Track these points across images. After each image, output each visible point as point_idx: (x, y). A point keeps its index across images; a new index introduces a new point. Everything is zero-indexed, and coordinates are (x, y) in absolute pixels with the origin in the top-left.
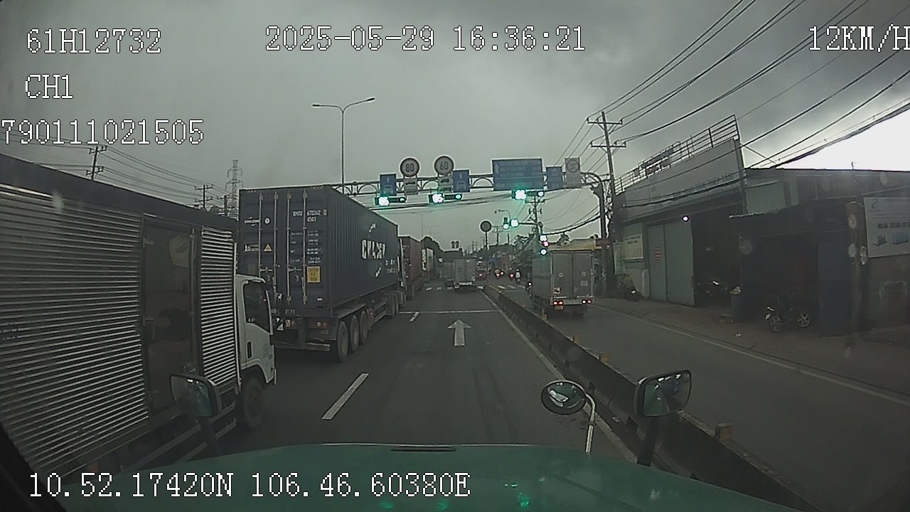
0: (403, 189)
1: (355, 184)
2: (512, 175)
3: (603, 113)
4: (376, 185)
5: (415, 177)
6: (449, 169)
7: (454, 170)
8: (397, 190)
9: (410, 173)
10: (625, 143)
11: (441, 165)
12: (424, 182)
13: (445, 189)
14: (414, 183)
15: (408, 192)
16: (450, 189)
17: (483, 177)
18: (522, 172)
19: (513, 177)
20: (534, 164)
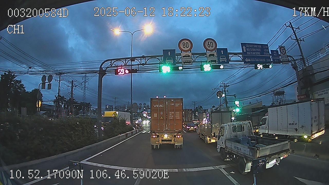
1: (144, 57)
2: (254, 53)
3: (290, 22)
6: (214, 47)
7: (217, 48)
9: (186, 49)
10: (303, 39)
11: (208, 44)
12: (196, 56)
13: (212, 61)
14: (189, 56)
15: (184, 62)
16: (215, 61)
17: (235, 54)
18: (259, 52)
19: (254, 55)
20: (264, 47)
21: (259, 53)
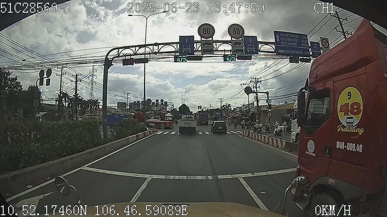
0: (200, 49)
1: (157, 44)
2: (289, 44)
4: (175, 46)
5: (211, 39)
6: (241, 34)
7: (244, 35)
8: (195, 50)
9: (207, 35)
11: (234, 31)
12: (218, 44)
13: (238, 51)
14: (210, 44)
15: (204, 51)
16: (242, 51)
17: (266, 43)
18: (295, 42)
19: (290, 46)
20: (302, 38)
21: (296, 44)
